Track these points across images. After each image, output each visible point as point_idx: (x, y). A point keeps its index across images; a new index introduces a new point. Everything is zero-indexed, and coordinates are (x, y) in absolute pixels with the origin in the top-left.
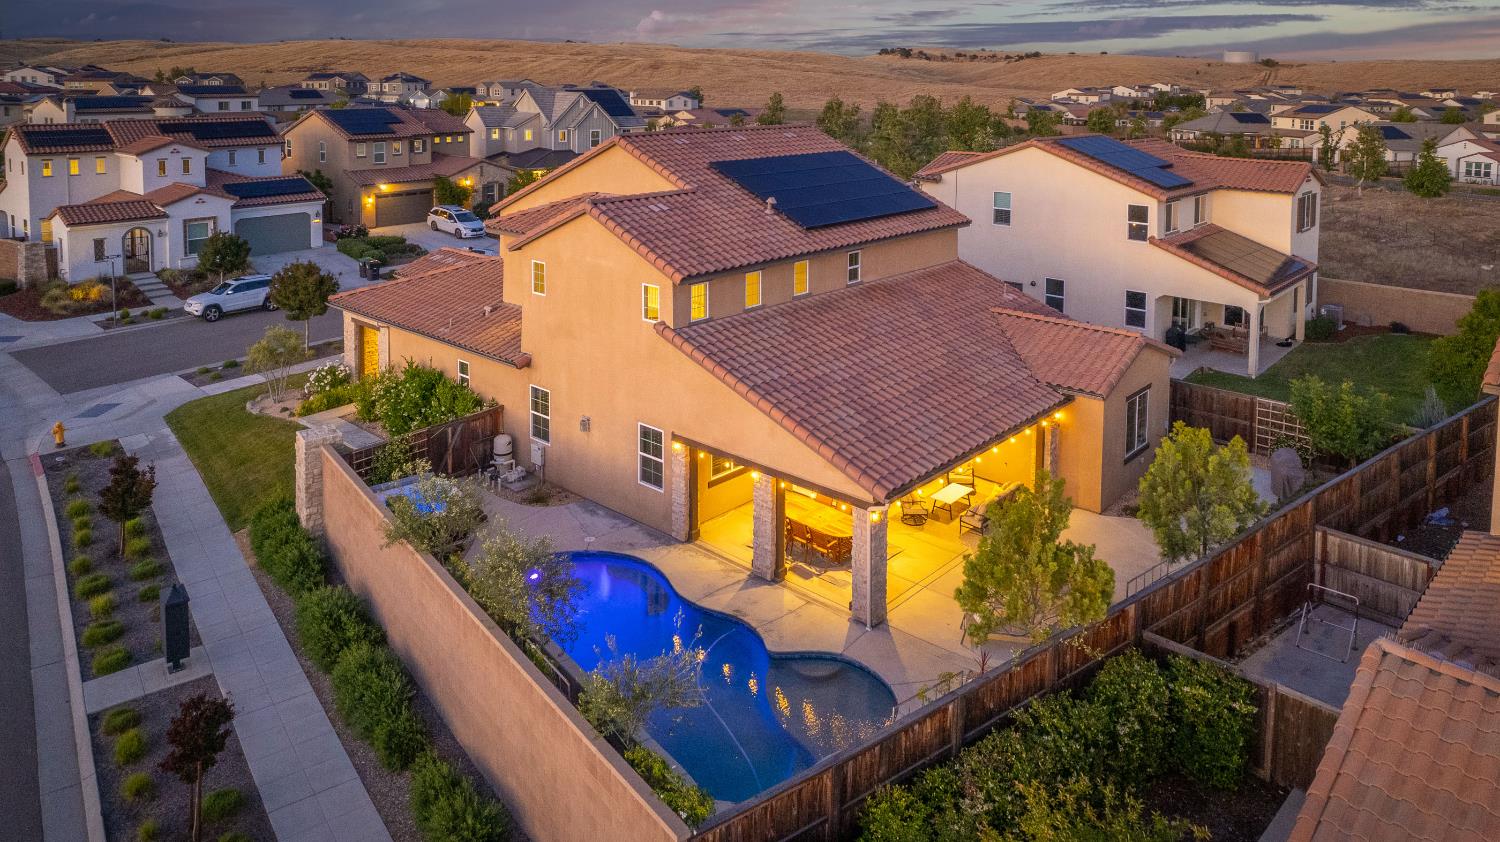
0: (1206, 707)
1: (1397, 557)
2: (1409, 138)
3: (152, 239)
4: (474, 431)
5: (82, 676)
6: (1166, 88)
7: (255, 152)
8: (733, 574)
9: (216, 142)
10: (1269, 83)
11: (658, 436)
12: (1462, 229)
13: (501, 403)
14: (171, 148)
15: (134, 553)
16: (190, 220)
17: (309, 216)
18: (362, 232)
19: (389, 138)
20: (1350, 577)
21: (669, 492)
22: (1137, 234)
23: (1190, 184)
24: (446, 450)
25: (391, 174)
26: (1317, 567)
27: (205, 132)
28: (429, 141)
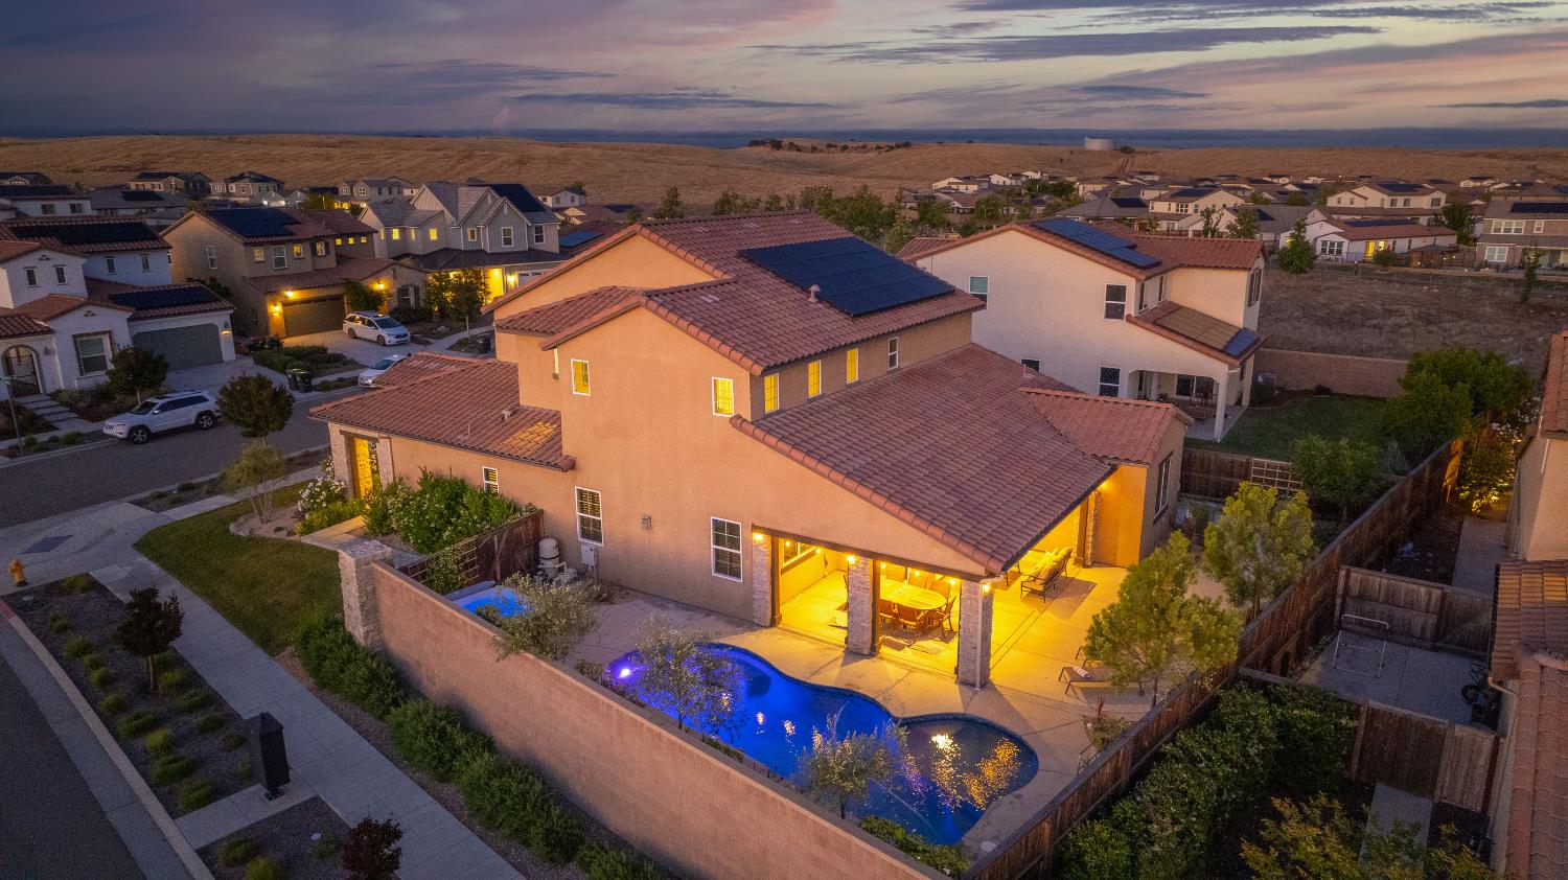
0: (1314, 725)
1: (1415, 587)
2: (1272, 219)
3: (37, 357)
4: (519, 536)
5: (170, 814)
6: (1037, 176)
7: (137, 259)
8: (828, 652)
9: (94, 247)
10: (1127, 169)
11: (734, 529)
12: (1325, 302)
13: (539, 508)
14: (39, 255)
15: (170, 686)
16: (81, 335)
17: (215, 327)
18: (276, 343)
19: (289, 241)
20: (1368, 607)
21: (750, 580)
22: (1114, 312)
23: (1158, 264)
24: (494, 558)
25: (297, 281)
26: (1339, 601)
27: (72, 236)
28: (330, 241)
